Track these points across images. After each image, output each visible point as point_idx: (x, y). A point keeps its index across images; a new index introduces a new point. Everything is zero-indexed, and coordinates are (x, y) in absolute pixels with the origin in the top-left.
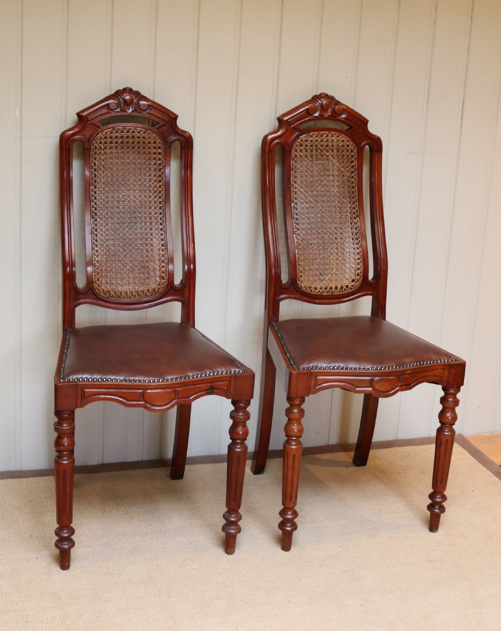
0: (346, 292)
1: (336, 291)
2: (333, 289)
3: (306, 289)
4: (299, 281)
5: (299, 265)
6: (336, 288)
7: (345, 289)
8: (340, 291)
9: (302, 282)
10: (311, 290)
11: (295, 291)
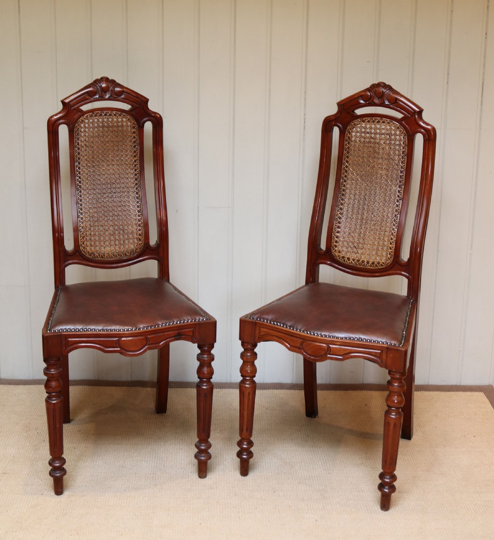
0: (377, 268)
1: (368, 265)
2: (365, 263)
3: (339, 258)
4: (333, 249)
5: (335, 235)
6: (368, 262)
7: (376, 265)
8: (371, 265)
9: (335, 251)
10: (344, 260)
11: (329, 257)
